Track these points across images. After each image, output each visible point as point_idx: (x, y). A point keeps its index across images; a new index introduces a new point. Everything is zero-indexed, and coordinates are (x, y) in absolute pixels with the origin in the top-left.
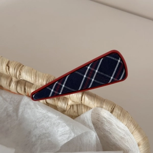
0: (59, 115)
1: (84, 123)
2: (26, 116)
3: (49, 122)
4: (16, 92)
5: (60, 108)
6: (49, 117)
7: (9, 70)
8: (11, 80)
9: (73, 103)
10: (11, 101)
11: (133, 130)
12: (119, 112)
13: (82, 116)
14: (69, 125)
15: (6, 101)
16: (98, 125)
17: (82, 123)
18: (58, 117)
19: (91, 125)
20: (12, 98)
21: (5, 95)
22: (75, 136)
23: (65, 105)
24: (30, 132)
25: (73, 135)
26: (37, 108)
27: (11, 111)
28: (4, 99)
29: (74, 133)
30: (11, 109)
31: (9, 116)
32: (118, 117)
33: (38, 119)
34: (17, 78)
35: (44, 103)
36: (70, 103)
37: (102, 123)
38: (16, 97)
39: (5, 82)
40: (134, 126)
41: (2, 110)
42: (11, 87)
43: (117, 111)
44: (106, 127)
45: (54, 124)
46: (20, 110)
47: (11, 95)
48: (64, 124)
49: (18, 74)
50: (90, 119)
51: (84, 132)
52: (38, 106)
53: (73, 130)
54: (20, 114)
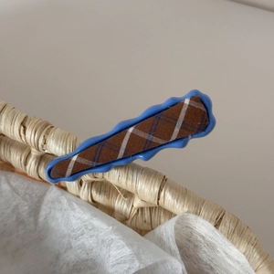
0: (113, 225)
1: (161, 243)
2: (53, 224)
3: (94, 238)
4: (37, 178)
5: (118, 212)
6: (94, 228)
7: (25, 133)
8: (30, 153)
9: (142, 204)
10: (25, 194)
11: (259, 263)
12: (232, 227)
13: (157, 230)
14: (130, 245)
15: (17, 193)
16: (188, 249)
17: (157, 244)
18: (111, 228)
19: (174, 247)
20: (28, 188)
21: (16, 181)
22: (142, 267)
23: (128, 206)
24: (58, 257)
25: (137, 265)
26: (74, 210)
27: (24, 214)
28: (14, 190)
29: (140, 260)
30: (25, 208)
31: (20, 222)
32: (229, 236)
33: (74, 231)
34: (38, 149)
35: (88, 201)
36: (137, 203)
37: (196, 246)
38: (37, 187)
39: (18, 158)
40: (261, 256)
41: (9, 211)
42: (28, 167)
43: (227, 224)
44: (204, 255)
45: (103, 241)
46: (43, 213)
47: (27, 183)
48: (122, 242)
49: (41, 142)
50: (173, 235)
51: (158, 260)
52: (75, 204)
53: (137, 255)
54: (41, 219)
